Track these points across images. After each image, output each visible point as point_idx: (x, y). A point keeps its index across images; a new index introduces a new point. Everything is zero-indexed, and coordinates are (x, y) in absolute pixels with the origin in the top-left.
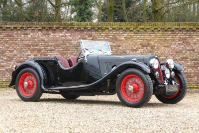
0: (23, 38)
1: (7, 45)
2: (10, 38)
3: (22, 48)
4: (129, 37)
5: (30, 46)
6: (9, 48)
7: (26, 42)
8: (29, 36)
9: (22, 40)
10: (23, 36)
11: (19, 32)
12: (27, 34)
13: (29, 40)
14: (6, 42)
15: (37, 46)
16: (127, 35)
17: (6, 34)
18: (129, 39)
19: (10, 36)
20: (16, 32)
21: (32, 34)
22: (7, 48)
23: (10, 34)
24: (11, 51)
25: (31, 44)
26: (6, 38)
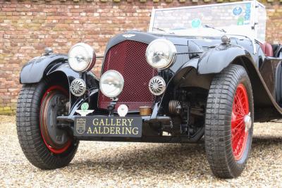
0: (84, 19)
1: (53, 33)
2: (59, 17)
3: (84, 37)
4: (277, 14)
5: (97, 33)
6: (57, 37)
7: (90, 27)
8: (96, 15)
9: (83, 23)
10: (84, 14)
11: (77, 7)
12: (92, 11)
13: (96, 22)
14: (52, 26)
15: (110, 34)
16: (273, 11)
17: (51, 10)
18: (278, 18)
19: (59, 14)
20: (70, 7)
21: (100, 11)
22: (53, 37)
23: (59, 10)
24: (62, 45)
25: (99, 29)
26: (52, 17)
